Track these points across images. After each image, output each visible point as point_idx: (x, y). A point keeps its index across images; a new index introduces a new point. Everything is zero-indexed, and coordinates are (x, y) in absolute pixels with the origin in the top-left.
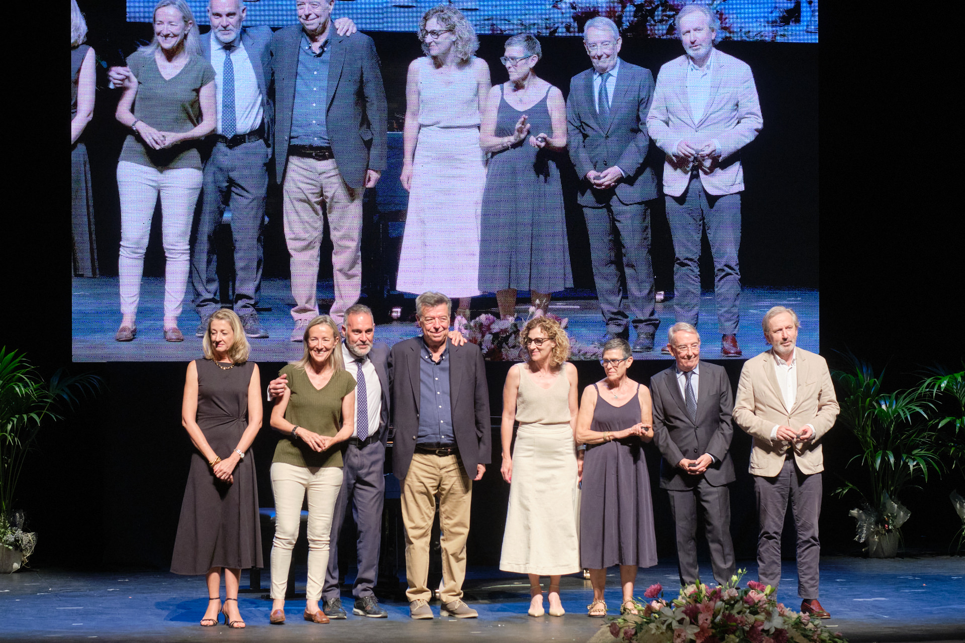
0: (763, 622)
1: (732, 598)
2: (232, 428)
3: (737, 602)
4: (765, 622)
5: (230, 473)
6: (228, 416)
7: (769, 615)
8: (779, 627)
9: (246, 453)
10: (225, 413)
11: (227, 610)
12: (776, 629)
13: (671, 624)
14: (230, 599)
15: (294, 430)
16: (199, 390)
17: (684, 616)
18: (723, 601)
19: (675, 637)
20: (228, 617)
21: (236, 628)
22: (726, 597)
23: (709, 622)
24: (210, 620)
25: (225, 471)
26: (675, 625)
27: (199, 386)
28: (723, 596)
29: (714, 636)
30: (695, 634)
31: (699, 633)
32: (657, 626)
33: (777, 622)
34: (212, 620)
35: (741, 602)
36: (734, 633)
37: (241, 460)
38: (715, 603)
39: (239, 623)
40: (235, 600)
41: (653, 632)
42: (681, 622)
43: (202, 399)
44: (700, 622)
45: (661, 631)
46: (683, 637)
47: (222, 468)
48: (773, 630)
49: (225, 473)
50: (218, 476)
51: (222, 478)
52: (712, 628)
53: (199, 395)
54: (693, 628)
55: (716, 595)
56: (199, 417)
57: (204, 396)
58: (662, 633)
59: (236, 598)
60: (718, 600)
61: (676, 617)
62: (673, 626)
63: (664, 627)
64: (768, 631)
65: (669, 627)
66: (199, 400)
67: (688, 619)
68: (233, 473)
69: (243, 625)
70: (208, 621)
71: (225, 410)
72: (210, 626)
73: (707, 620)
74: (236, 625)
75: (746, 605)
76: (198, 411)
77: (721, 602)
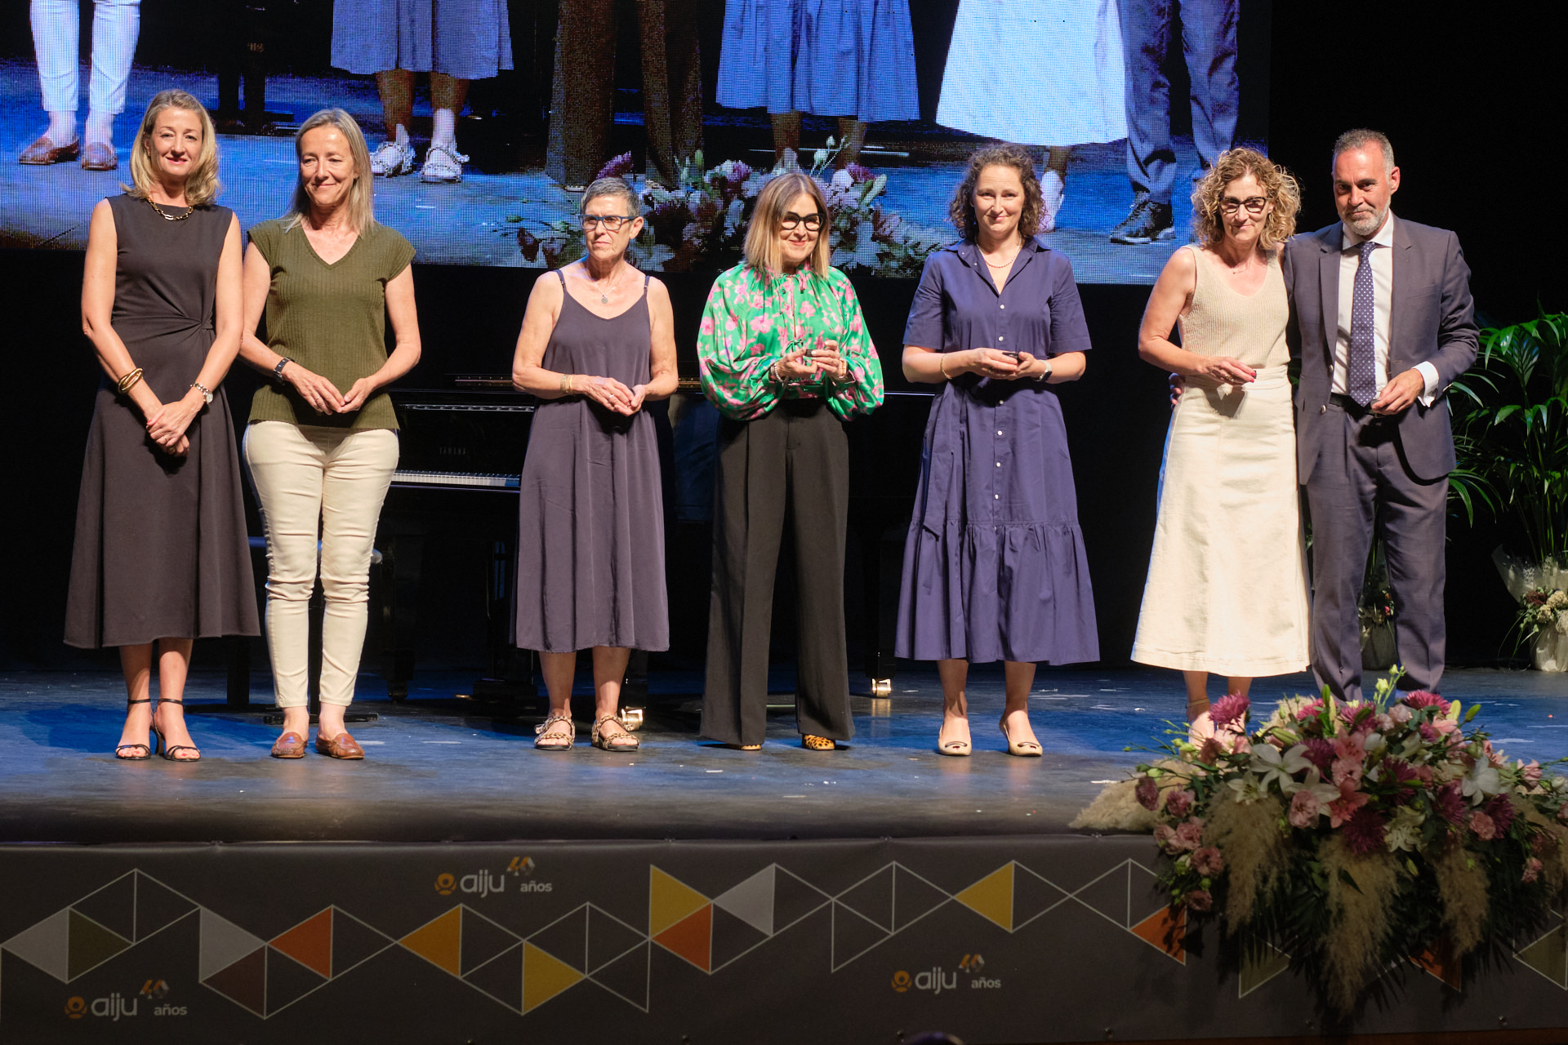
0: (1458, 779)
1: (1398, 726)
2: (185, 342)
3: (1408, 734)
4: (1465, 780)
5: (181, 431)
6: (181, 316)
7: (1470, 761)
8: (1491, 790)
9: (215, 392)
10: (176, 311)
11: (160, 724)
12: (1487, 797)
13: (1276, 781)
14: (167, 700)
15: (279, 368)
16: (120, 263)
17: (1307, 764)
18: (1381, 732)
19: (1293, 810)
20: (163, 737)
21: (181, 760)
22: (1388, 725)
23: (1356, 776)
24: (136, 746)
25: (169, 427)
26: (1286, 784)
27: (119, 253)
28: (1381, 723)
29: (1369, 809)
30: (1331, 804)
31: (1337, 802)
32: (1249, 786)
33: (1484, 782)
34: (142, 746)
35: (1418, 736)
36: (1409, 802)
37: (205, 408)
38: (1366, 737)
39: (186, 751)
40: (177, 702)
41: (1238, 799)
42: (1300, 777)
43: (126, 281)
44: (1339, 779)
45: (1255, 796)
46: (1310, 810)
47: (164, 421)
48: (1479, 799)
49: (169, 431)
50: (153, 435)
51: (161, 440)
52: (1364, 790)
53: (118, 273)
54: (1326, 791)
55: (1363, 721)
56: (118, 316)
57: (128, 274)
58: (1258, 801)
59: (180, 699)
60: (1370, 729)
61: (1288, 765)
62: (1283, 786)
63: (1263, 787)
64: (1470, 799)
65: (1274, 786)
66: (118, 285)
67: (1315, 770)
68: (189, 433)
69: (194, 754)
70: (133, 749)
71: (175, 303)
72: (141, 759)
73: (1351, 773)
74: (179, 754)
75: (1426, 743)
76: (115, 308)
77: (1378, 736)
